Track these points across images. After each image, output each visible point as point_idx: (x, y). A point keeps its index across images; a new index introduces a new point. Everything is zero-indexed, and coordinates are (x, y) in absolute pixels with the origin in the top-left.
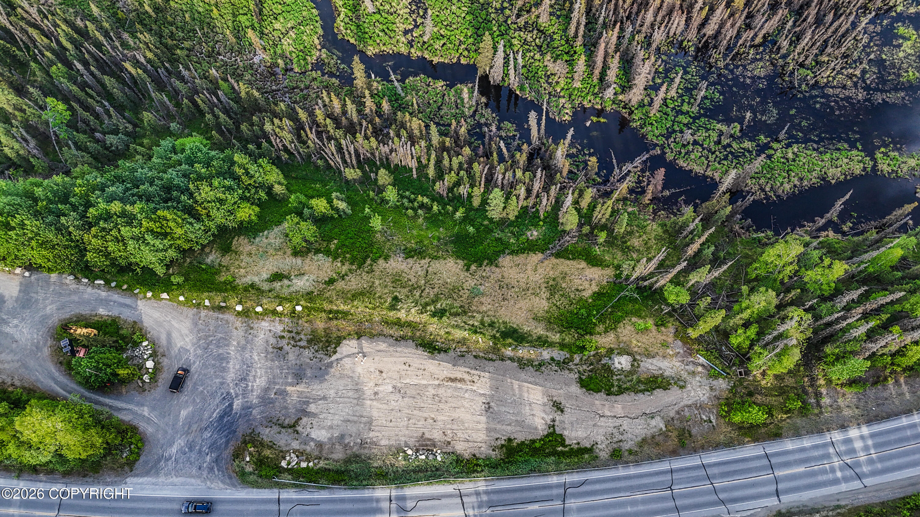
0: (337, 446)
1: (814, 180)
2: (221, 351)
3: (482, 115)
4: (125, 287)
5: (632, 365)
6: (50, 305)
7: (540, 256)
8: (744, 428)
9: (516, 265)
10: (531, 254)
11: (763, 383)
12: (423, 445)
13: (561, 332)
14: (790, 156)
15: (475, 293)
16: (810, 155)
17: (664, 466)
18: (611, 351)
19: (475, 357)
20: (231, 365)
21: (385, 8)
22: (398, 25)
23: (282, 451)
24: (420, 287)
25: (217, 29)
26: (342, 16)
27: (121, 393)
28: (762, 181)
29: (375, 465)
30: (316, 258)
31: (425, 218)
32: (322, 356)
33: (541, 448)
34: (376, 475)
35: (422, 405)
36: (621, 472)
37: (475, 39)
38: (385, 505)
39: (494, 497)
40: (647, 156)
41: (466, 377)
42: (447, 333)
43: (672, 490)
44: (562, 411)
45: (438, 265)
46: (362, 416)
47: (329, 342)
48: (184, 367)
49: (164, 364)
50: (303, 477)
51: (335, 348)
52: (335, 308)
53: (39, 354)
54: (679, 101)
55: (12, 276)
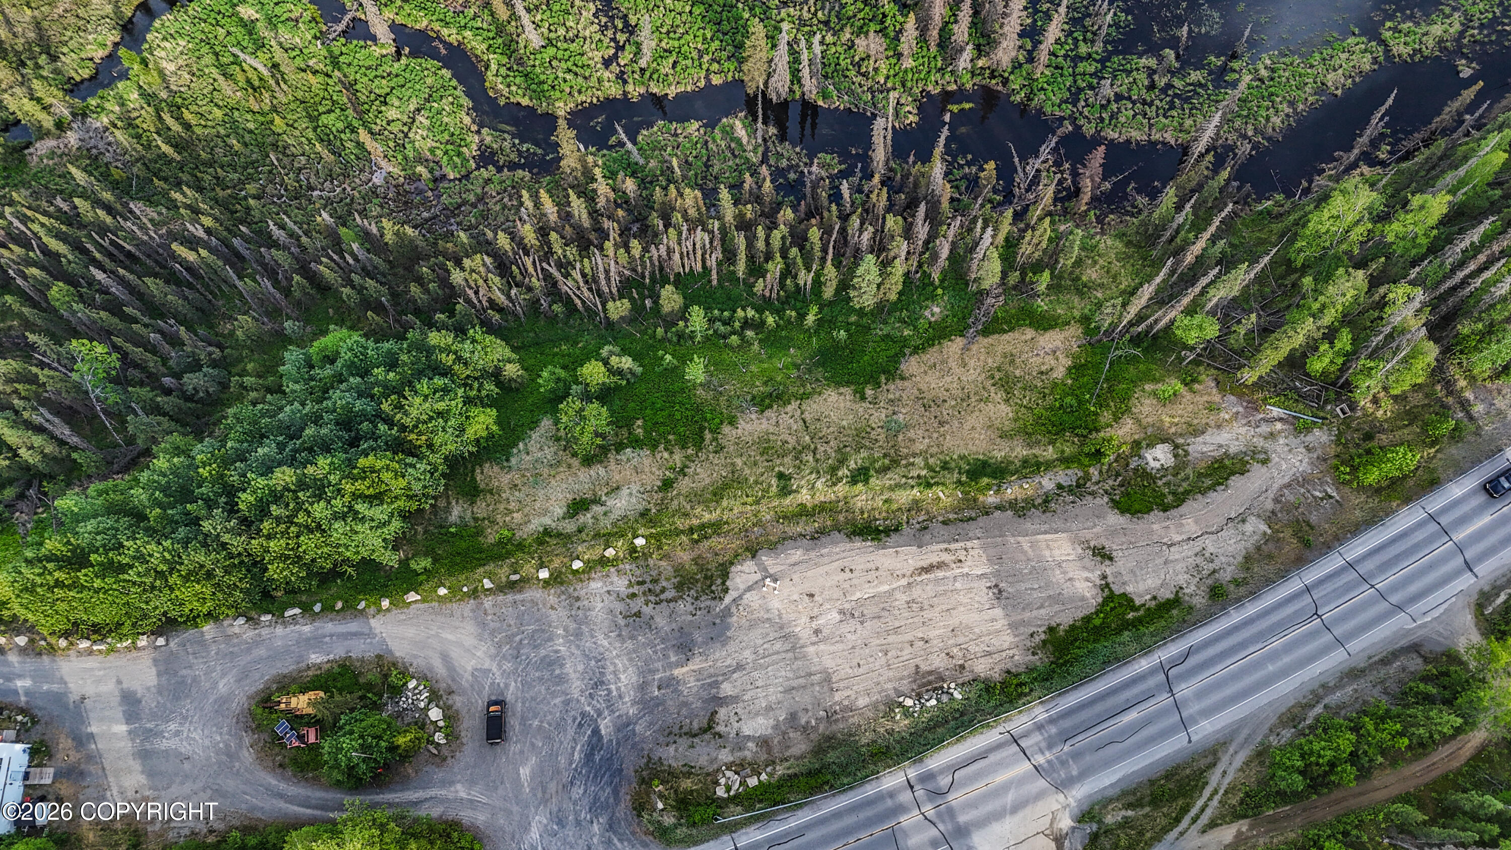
0: (791, 735)
1: (1310, 98)
2: (543, 652)
3: (780, 155)
4: (339, 605)
5: (1176, 456)
6: (221, 678)
7: (959, 342)
8: (1384, 489)
9: (931, 368)
10: (946, 343)
11: (1380, 413)
12: (924, 685)
13: (1052, 442)
14: (1264, 73)
15: (893, 430)
16: (1291, 64)
17: (1294, 585)
18: (1136, 444)
19: (944, 523)
20: (569, 668)
21: (559, 33)
22: (590, 55)
23: (708, 774)
24: (806, 447)
25: (292, 148)
26: (494, 67)
27: (408, 777)
28: (1238, 123)
29: (864, 741)
30: (624, 458)
31: (761, 341)
32: (708, 603)
33: (1104, 625)
34: (873, 755)
35: (897, 624)
36: (1235, 617)
37: (721, 41)
38: (906, 797)
39: (1067, 723)
40: (1055, 140)
41: (946, 557)
42: (886, 501)
43: (1320, 617)
44: (1111, 559)
45: (815, 406)
46: (810, 674)
47: (709, 578)
48: (493, 698)
49: (458, 705)
50: (760, 801)
51: (723, 583)
52: (695, 522)
53: (237, 764)
54: (1070, 41)
55: (134, 654)
